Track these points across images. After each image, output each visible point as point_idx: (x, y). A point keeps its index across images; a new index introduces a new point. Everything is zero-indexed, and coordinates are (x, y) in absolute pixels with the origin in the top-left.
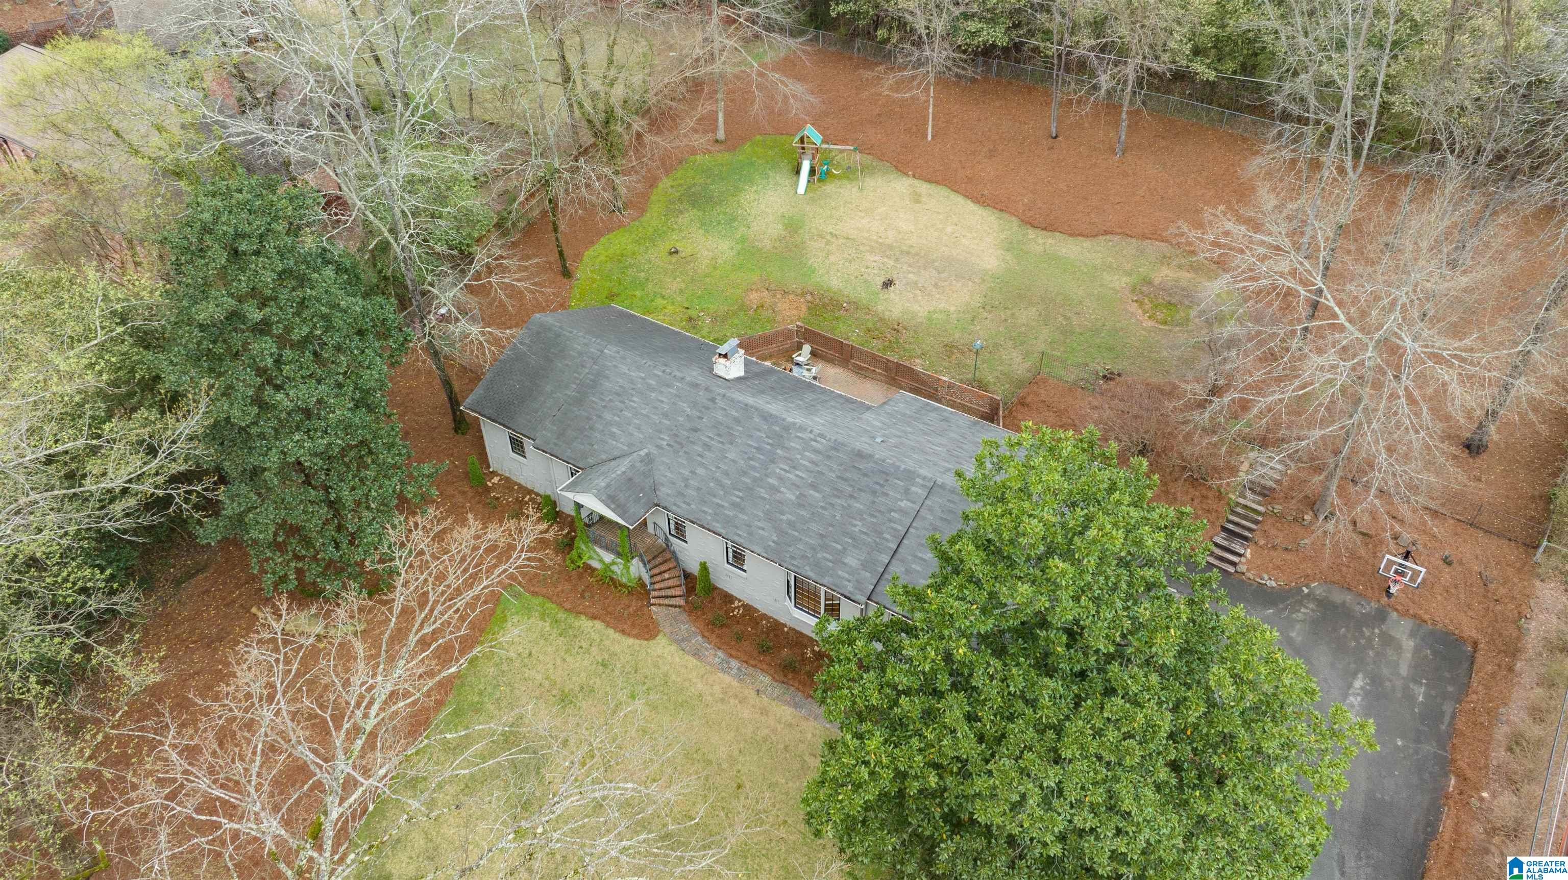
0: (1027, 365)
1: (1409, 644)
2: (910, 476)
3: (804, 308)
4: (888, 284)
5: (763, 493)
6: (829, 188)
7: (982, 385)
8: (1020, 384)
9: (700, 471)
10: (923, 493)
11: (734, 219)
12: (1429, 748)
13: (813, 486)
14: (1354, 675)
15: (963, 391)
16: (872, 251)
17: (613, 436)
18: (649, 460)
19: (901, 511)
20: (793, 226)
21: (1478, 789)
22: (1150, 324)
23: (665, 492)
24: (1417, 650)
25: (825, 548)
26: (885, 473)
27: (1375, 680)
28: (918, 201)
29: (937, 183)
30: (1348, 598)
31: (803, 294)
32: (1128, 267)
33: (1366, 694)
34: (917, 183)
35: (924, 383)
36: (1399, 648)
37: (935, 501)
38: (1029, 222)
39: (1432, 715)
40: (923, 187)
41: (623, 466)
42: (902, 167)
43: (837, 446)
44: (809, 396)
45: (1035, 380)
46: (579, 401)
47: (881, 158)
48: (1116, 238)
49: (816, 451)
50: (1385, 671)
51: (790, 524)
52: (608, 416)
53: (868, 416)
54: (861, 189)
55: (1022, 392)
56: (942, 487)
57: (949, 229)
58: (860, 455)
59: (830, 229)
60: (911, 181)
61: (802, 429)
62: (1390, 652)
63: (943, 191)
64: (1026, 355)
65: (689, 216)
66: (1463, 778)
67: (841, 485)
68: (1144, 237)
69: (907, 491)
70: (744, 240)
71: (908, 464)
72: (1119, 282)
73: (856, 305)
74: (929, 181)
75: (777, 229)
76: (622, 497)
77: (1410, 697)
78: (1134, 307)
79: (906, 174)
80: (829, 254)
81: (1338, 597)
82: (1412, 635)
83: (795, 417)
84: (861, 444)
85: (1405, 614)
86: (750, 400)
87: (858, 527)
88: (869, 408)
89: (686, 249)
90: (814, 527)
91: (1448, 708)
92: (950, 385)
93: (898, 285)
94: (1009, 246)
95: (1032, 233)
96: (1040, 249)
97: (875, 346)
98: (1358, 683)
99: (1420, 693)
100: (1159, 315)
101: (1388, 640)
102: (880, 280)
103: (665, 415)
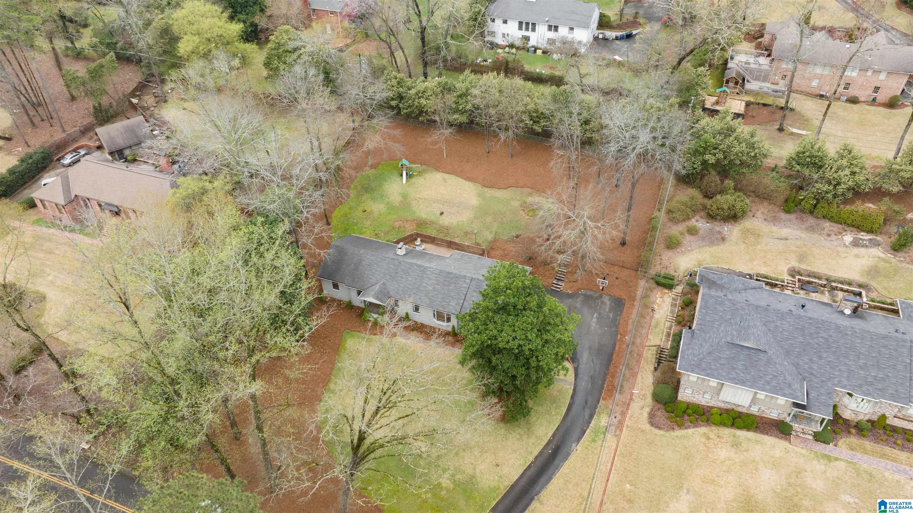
0: (492, 236)
1: (608, 303)
2: (465, 277)
3: (415, 226)
4: (442, 214)
5: (422, 288)
6: (414, 180)
7: (478, 244)
8: (490, 242)
9: (401, 285)
10: (469, 281)
11: (382, 196)
12: (614, 329)
13: (437, 284)
14: (594, 314)
15: (472, 247)
16: (434, 202)
17: (370, 278)
18: (384, 284)
19: (464, 287)
20: (405, 197)
21: (625, 336)
22: (527, 217)
23: (392, 293)
24: (610, 304)
25: (444, 301)
26: (457, 277)
27: (600, 314)
28: (446, 182)
29: (451, 174)
30: (592, 293)
31: (413, 221)
32: (518, 198)
33: (597, 318)
34: (444, 174)
35: (460, 246)
36: (606, 304)
37: (473, 283)
38: (485, 186)
39: (614, 320)
40: (447, 176)
41: (377, 287)
42: (437, 169)
43: (441, 271)
44: (428, 257)
45: (495, 241)
46: (356, 269)
47: (429, 165)
48: (514, 188)
49: (436, 274)
50: (602, 311)
51: (432, 296)
52: (367, 272)
53: (447, 260)
54: (425, 179)
55: (491, 245)
56: (475, 279)
57: (458, 191)
58: (449, 273)
59: (418, 196)
60: (441, 174)
61: (430, 268)
62: (603, 306)
63: (453, 177)
64: (491, 232)
65: (366, 196)
66: (621, 335)
67: (446, 283)
68: (522, 187)
69: (465, 282)
70: (388, 204)
71: (463, 274)
72: (516, 204)
73: (432, 223)
74: (448, 173)
75: (399, 199)
76: (380, 296)
77: (609, 317)
78: (522, 212)
79: (439, 171)
80: (419, 205)
81: (589, 293)
82: (609, 300)
83: (426, 265)
84: (448, 270)
85: (607, 295)
86: (411, 261)
87: (452, 294)
88: (447, 258)
89: (368, 209)
90: (440, 296)
91: (618, 318)
92: (468, 246)
93: (445, 214)
94: (479, 195)
95: (486, 189)
96: (490, 195)
97: (441, 236)
98: (595, 316)
99: (611, 315)
100: (530, 214)
101: (603, 303)
102: (439, 213)
103: (386, 269)
